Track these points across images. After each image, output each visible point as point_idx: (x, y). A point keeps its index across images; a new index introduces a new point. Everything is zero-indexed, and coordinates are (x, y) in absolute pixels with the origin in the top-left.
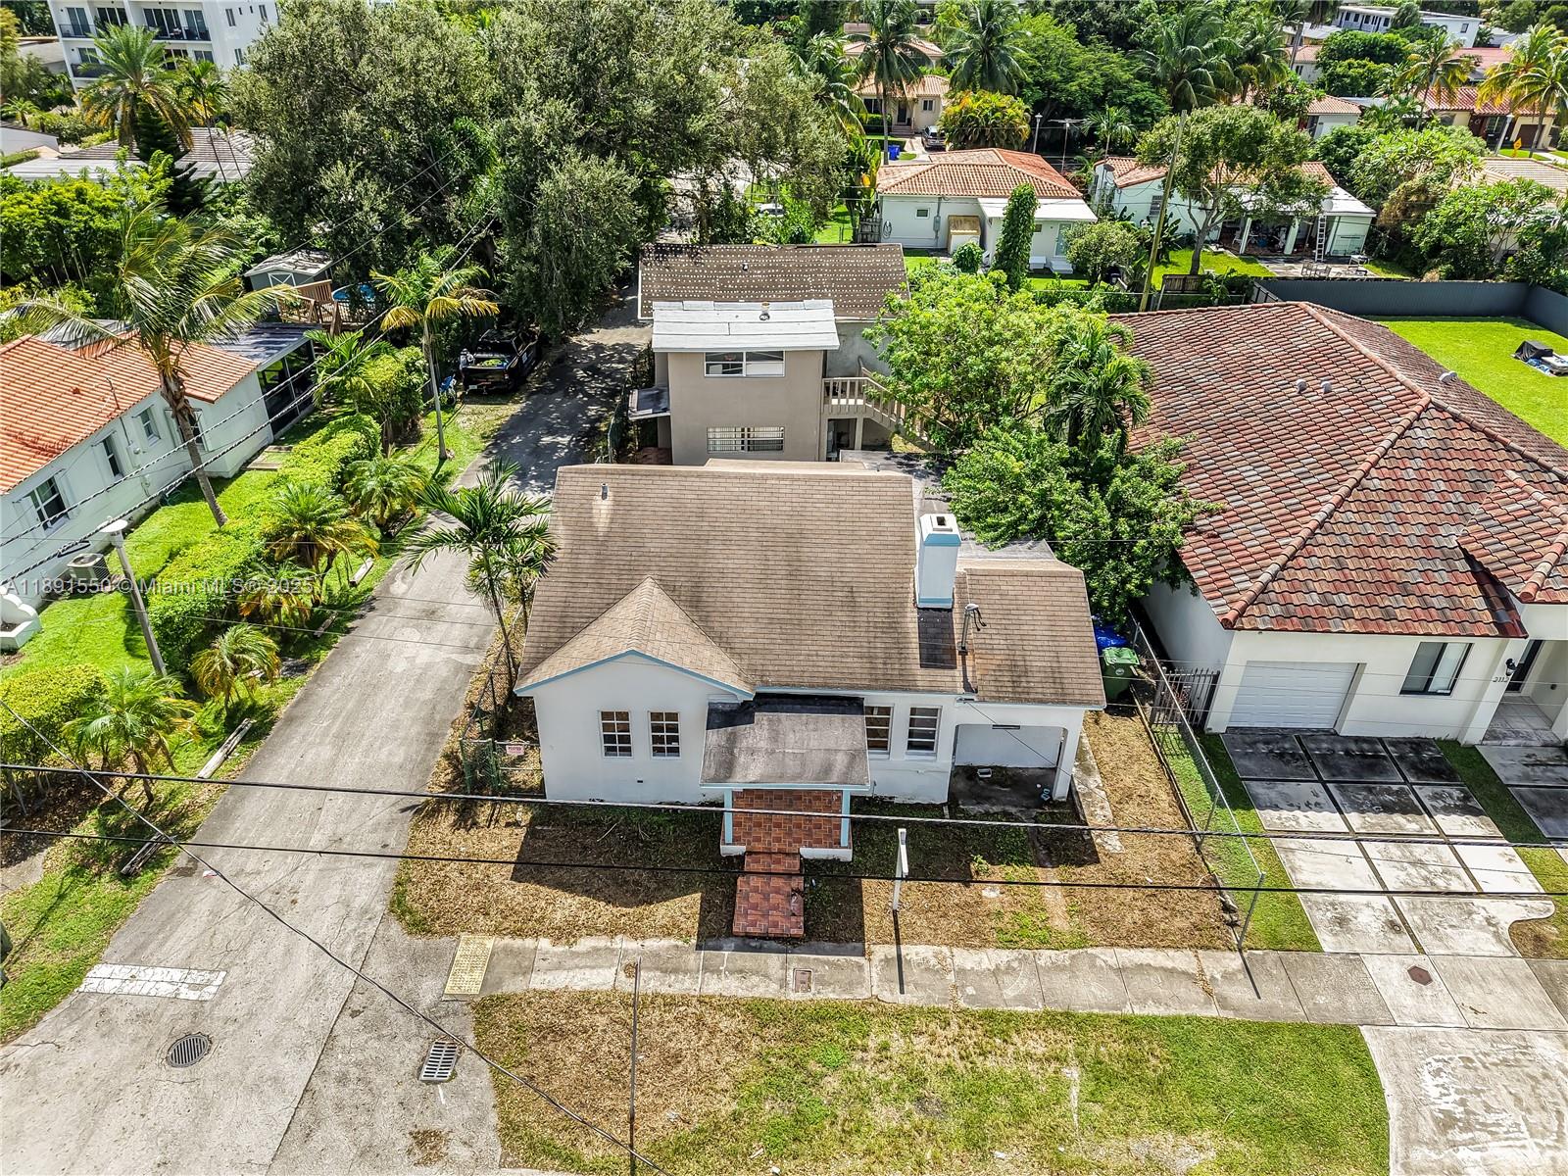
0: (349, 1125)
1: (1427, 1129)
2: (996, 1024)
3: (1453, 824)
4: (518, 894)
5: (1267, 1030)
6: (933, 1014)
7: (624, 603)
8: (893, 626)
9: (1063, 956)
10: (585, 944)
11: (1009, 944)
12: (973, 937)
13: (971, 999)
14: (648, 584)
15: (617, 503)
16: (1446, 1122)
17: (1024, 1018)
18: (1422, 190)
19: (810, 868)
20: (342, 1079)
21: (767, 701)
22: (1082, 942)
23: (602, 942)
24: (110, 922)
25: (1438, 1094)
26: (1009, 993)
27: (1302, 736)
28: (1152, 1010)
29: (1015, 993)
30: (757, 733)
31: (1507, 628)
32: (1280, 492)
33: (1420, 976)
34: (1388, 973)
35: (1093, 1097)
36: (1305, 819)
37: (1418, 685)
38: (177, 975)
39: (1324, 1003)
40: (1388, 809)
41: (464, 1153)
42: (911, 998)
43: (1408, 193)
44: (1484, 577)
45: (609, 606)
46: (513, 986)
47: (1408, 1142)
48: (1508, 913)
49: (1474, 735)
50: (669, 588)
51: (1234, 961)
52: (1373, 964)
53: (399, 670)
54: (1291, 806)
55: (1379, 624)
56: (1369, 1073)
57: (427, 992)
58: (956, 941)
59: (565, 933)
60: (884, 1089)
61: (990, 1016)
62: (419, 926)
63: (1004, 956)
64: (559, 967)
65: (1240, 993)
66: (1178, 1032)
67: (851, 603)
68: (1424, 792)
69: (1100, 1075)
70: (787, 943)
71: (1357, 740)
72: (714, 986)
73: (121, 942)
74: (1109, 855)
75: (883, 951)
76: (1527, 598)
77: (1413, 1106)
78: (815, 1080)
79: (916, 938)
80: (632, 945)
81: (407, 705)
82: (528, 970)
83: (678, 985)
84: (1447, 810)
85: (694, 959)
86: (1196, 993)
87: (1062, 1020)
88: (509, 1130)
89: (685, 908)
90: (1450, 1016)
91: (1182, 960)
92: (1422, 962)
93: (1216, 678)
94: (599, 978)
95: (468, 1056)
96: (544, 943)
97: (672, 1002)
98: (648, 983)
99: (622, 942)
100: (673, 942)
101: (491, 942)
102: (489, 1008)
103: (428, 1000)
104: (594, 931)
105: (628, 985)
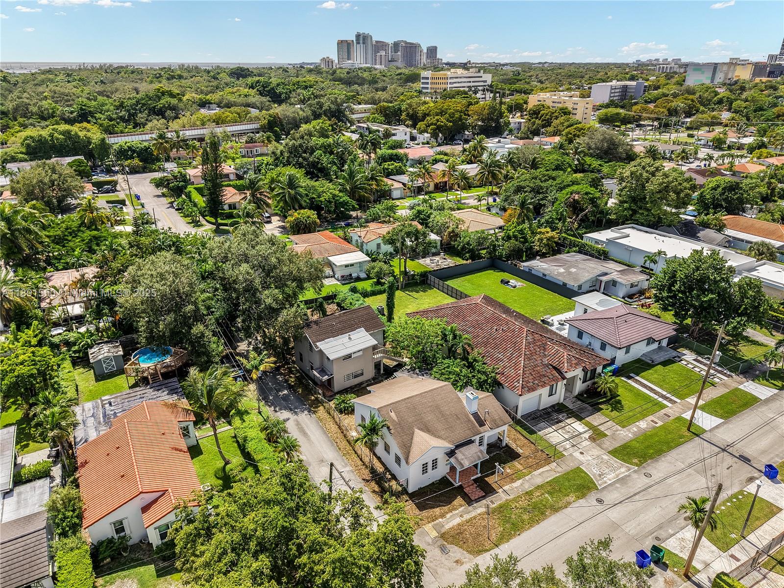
0: (441, 567)
1: (598, 478)
2: (529, 493)
3: (569, 421)
4: (425, 513)
5: (567, 474)
6: (518, 497)
7: (415, 437)
8: (469, 420)
9: (529, 476)
10: (448, 516)
11: (520, 479)
12: (513, 480)
13: (522, 491)
14: (417, 431)
16: (600, 476)
17: (532, 490)
18: (453, 231)
19: (475, 481)
20: (431, 562)
21: (458, 447)
22: (530, 472)
23: (451, 514)
25: (596, 471)
27: (534, 412)
28: (549, 479)
29: (528, 487)
30: (459, 454)
31: (564, 378)
32: (510, 359)
33: (582, 453)
34: (577, 454)
35: (552, 497)
36: (546, 431)
37: (551, 395)
39: (572, 465)
40: (557, 423)
41: (466, 560)
42: (512, 497)
43: (450, 233)
44: (555, 368)
46: (443, 531)
47: (597, 481)
48: (587, 435)
49: (562, 401)
51: (555, 464)
52: (574, 454)
54: (543, 429)
55: (543, 386)
56: (586, 473)
58: (511, 482)
59: (442, 516)
60: (522, 513)
61: (527, 493)
63: (520, 481)
64: (448, 522)
65: (559, 469)
66: (555, 481)
67: (458, 418)
68: (560, 416)
69: (549, 493)
70: (484, 497)
71: (543, 410)
72: (478, 511)
74: (522, 454)
75: (500, 490)
76: (566, 372)
77: (594, 475)
78: (510, 517)
79: (504, 485)
80: (457, 511)
82: (443, 526)
83: (473, 514)
84: (566, 419)
85: (470, 508)
86: (553, 473)
87: (538, 487)
88: (470, 552)
89: (459, 500)
90: (590, 458)
91: (547, 468)
92: (581, 450)
93: (517, 406)
94: (458, 520)
95: (448, 546)
96: (440, 520)
97: (475, 518)
98: (467, 517)
99: (454, 512)
100: (463, 507)
101: (430, 525)
102: (443, 536)
103: (430, 541)
104: (447, 513)
105: (464, 519)
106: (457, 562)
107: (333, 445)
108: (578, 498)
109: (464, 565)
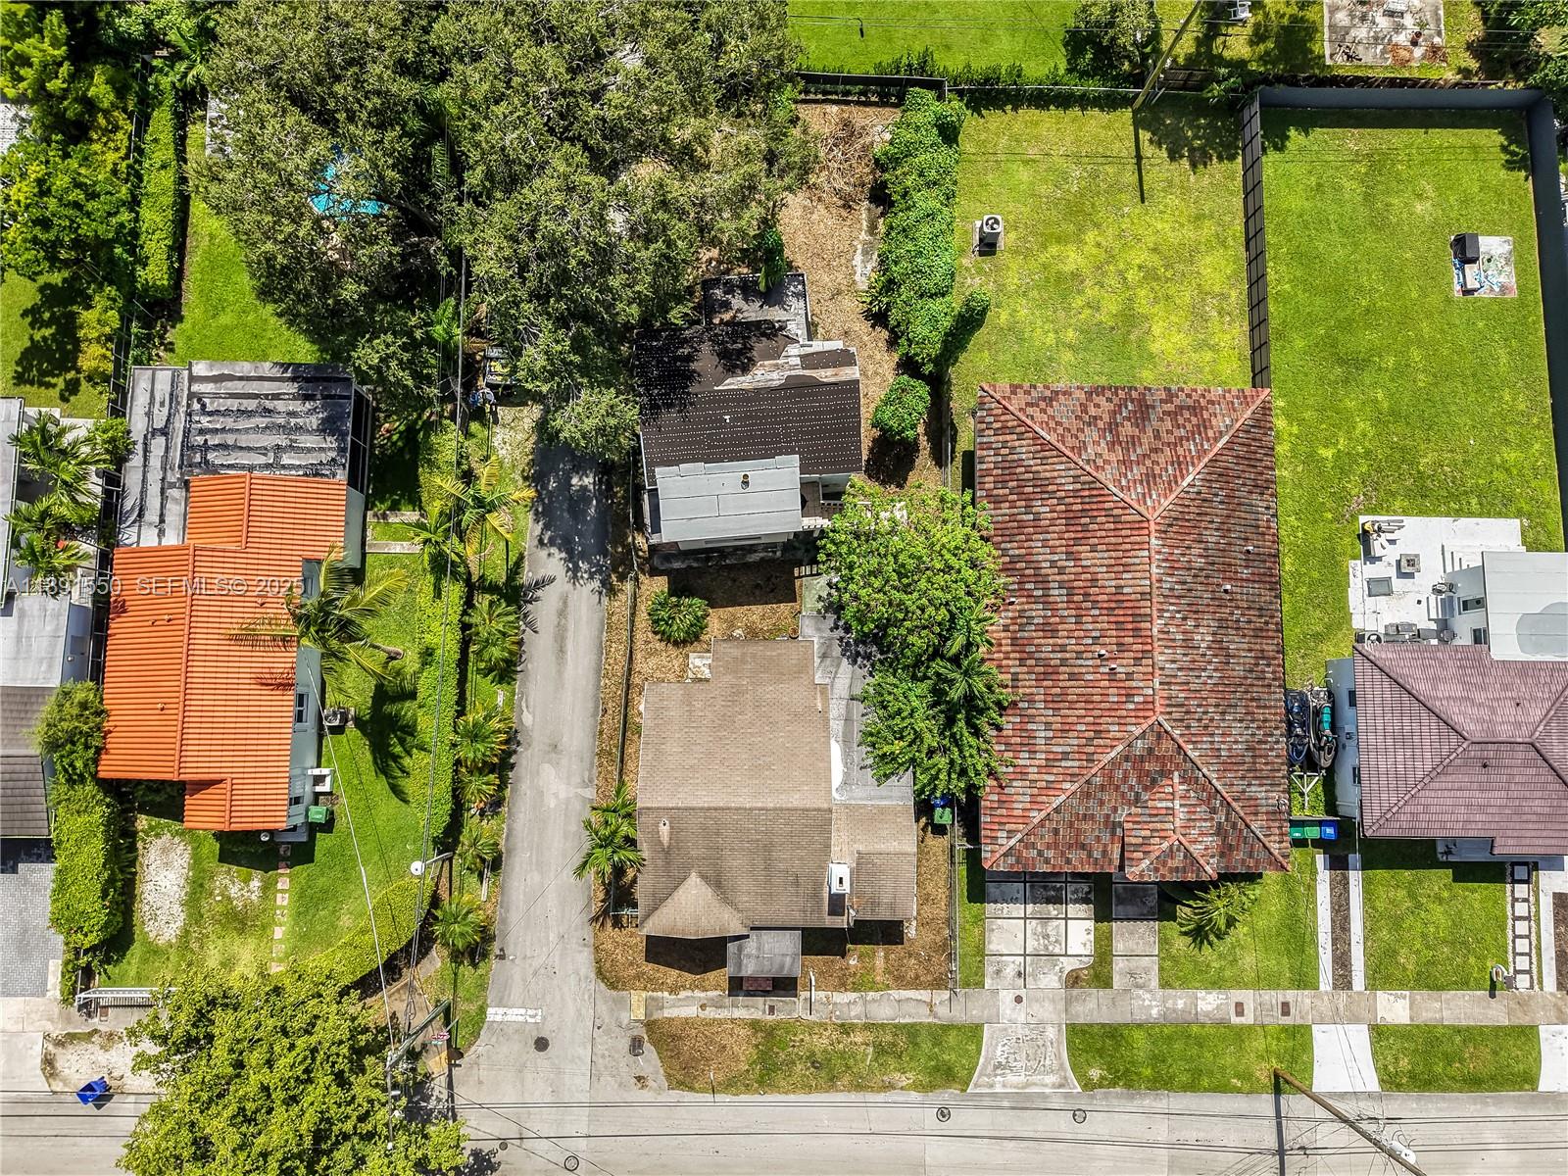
0: (611, 1075)
1: (990, 1068)
2: (846, 1029)
4: (649, 968)
5: (946, 1028)
6: (821, 1025)
7: (681, 891)
9: (877, 995)
10: (683, 994)
11: (856, 990)
12: (842, 986)
13: (838, 1017)
14: (694, 879)
15: (672, 828)
16: (999, 1066)
17: (857, 1026)
20: (603, 1056)
22: (888, 987)
23: (689, 993)
24: (482, 987)
25: (999, 1055)
26: (853, 1014)
28: (907, 1020)
29: (855, 1014)
33: (1019, 1000)
34: (1006, 997)
35: (876, 1060)
36: (1008, 908)
38: (523, 1011)
39: (975, 1013)
41: (654, 1085)
42: (812, 1019)
45: (676, 888)
46: (657, 1015)
47: (981, 1075)
48: (1071, 965)
50: (704, 877)
51: (946, 995)
52: (1002, 994)
53: (552, 806)
56: (979, 1046)
57: (625, 1019)
58: (836, 989)
59: (674, 990)
60: (800, 1059)
61: (844, 1025)
62: (613, 986)
63: (854, 995)
64: (674, 1006)
65: (943, 1010)
66: (912, 1031)
67: (797, 884)
69: (880, 1051)
70: (766, 992)
72: (738, 1013)
73: (491, 996)
74: (909, 940)
75: (804, 994)
77: (989, 1060)
79: (818, 988)
80: (703, 995)
81: (566, 837)
82: (662, 1008)
83: (723, 1014)
84: (1076, 904)
85: (728, 1001)
86: (927, 1012)
87: (873, 1026)
88: (669, 1076)
89: (721, 976)
90: (1022, 1017)
91: (926, 995)
92: (1022, 992)
94: (691, 1011)
95: (647, 1046)
96: (666, 994)
97: (720, 1022)
98: (711, 1013)
99: (698, 993)
100: (719, 992)
101: (644, 994)
102: (650, 1025)
103: (626, 1022)
104: (684, 987)
105: (702, 1014)
106: (639, 1079)
107: (594, 715)
108: (917, 1086)
109: (645, 1091)
